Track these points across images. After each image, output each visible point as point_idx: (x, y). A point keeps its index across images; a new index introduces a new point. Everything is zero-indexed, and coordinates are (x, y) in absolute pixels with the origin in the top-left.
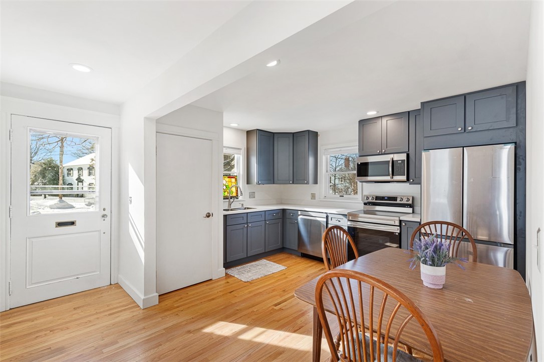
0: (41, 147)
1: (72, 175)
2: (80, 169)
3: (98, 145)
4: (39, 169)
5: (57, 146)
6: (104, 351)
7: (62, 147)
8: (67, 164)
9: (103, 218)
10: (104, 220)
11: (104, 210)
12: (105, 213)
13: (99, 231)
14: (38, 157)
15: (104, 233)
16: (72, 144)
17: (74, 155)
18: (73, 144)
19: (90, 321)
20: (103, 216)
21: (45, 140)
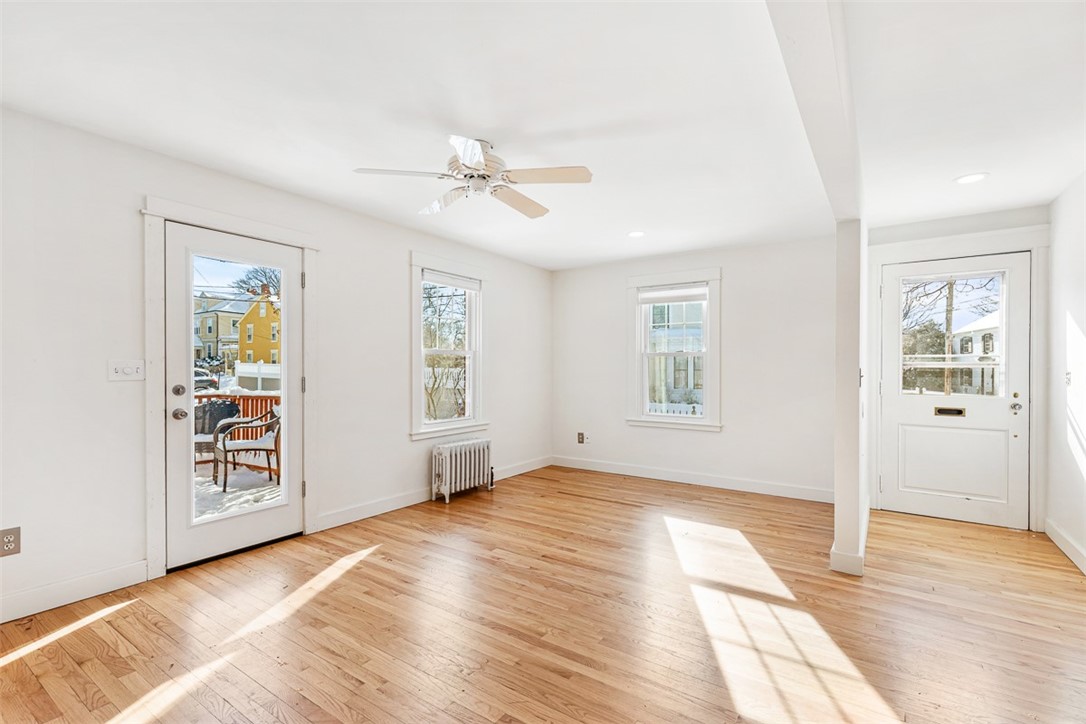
0: (915, 303)
1: (970, 350)
2: (987, 338)
3: (1005, 286)
4: (911, 343)
5: (942, 295)
6: (1003, 592)
7: (950, 298)
8: (959, 329)
9: (1014, 411)
10: (1016, 414)
11: (1015, 396)
12: (1016, 401)
13: (1006, 431)
14: (910, 320)
15: (1016, 436)
16: (966, 289)
17: (974, 310)
18: (970, 288)
19: (985, 558)
20: (1014, 406)
21: (921, 290)
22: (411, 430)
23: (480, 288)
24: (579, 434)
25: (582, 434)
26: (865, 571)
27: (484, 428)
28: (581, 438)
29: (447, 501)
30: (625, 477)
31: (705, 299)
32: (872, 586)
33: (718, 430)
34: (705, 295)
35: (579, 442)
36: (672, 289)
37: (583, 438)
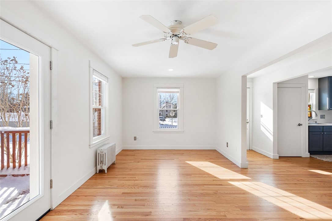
10: (247, 124)
11: (247, 120)
15: (247, 129)
20: (247, 122)
22: (90, 143)
23: (108, 81)
24: (134, 137)
25: (136, 137)
26: (249, 167)
27: (108, 139)
28: (135, 139)
29: (106, 172)
30: (154, 150)
31: (179, 93)
32: (251, 170)
33: (183, 132)
34: (179, 91)
35: (134, 140)
36: (168, 89)
37: (136, 138)
